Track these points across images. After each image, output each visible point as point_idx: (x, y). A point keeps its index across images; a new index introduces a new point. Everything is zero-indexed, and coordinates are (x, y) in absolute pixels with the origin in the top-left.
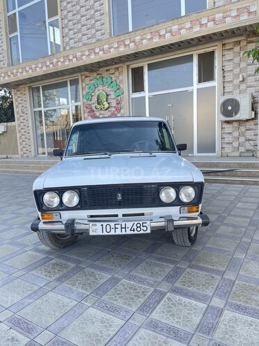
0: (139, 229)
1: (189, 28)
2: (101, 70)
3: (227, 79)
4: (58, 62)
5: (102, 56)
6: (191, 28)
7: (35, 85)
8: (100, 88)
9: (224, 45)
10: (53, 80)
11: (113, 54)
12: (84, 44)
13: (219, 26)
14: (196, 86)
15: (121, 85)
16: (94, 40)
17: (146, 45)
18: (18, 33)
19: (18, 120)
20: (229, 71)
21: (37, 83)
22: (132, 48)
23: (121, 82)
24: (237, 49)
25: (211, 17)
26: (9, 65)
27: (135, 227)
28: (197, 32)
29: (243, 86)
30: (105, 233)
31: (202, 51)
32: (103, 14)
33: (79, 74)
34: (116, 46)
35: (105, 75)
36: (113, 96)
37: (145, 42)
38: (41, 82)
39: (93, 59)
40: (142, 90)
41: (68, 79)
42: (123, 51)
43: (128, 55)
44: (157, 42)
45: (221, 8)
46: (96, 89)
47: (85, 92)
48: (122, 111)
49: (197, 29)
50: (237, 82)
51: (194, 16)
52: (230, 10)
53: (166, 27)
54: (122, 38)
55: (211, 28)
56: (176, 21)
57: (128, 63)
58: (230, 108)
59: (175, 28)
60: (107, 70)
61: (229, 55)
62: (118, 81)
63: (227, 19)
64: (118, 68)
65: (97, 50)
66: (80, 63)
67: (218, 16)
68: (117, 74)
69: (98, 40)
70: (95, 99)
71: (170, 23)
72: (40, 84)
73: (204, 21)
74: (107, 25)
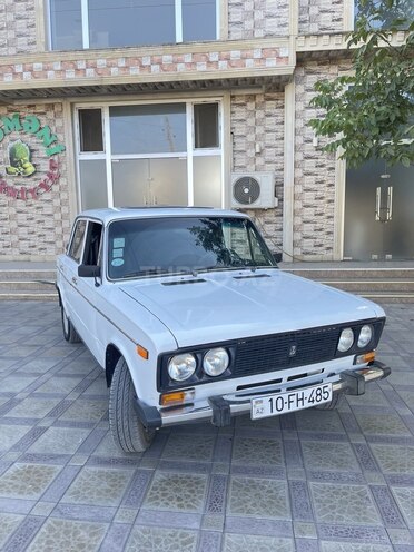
0: (319, 398)
1: (191, 64)
2: (16, 103)
3: (239, 147)
5: (28, 82)
6: (194, 63)
8: (16, 135)
9: (232, 97)
11: (52, 80)
13: (236, 70)
14: (191, 152)
15: (60, 137)
16: (12, 51)
17: (116, 76)
20: (241, 136)
22: (89, 78)
23: (60, 130)
24: (251, 106)
25: (224, 54)
27: (314, 395)
28: (202, 72)
29: (260, 161)
30: (276, 413)
31: (200, 101)
32: (32, 9)
34: (59, 68)
35: (27, 113)
37: (114, 70)
39: (11, 83)
42: (71, 79)
43: (81, 87)
44: (135, 76)
45: (239, 43)
46: (7, 138)
48: (62, 181)
49: (202, 67)
50: (251, 153)
51: (198, 47)
52: (253, 49)
53: (151, 53)
54: (71, 56)
55: (223, 71)
56: (168, 48)
57: (73, 100)
58: (246, 191)
59: (167, 59)
60: (30, 106)
61: (241, 113)
62: (53, 129)
63: (248, 62)
64: (51, 106)
65: (19, 69)
67: (235, 54)
68: (50, 115)
69: (20, 52)
71: (159, 50)
73: (214, 57)
74: (40, 28)
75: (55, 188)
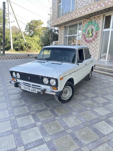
0: (34, 91)
2: (91, 17)
4: (73, 15)
7: (66, 25)
10: (72, 23)
11: (95, 10)
12: (84, 6)
15: (99, 25)
16: (88, 4)
18: (61, 3)
19: (59, 40)
21: (67, 25)
23: (100, 23)
26: (57, 18)
30: (24, 89)
33: (82, 20)
34: (96, 6)
35: (93, 20)
36: (95, 31)
38: (68, 24)
39: (87, 13)
40: (109, 27)
41: (78, 22)
42: (99, 8)
47: (83, 28)
48: (98, 38)
54: (99, 2)
60: (94, 18)
62: (98, 23)
64: (99, 17)
65: (88, 9)
66: (81, 15)
68: (98, 19)
70: (87, 32)
72: (68, 25)
75: (96, 40)
